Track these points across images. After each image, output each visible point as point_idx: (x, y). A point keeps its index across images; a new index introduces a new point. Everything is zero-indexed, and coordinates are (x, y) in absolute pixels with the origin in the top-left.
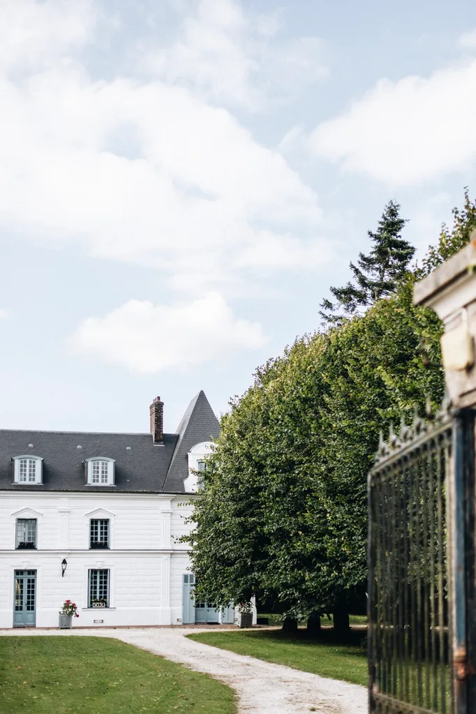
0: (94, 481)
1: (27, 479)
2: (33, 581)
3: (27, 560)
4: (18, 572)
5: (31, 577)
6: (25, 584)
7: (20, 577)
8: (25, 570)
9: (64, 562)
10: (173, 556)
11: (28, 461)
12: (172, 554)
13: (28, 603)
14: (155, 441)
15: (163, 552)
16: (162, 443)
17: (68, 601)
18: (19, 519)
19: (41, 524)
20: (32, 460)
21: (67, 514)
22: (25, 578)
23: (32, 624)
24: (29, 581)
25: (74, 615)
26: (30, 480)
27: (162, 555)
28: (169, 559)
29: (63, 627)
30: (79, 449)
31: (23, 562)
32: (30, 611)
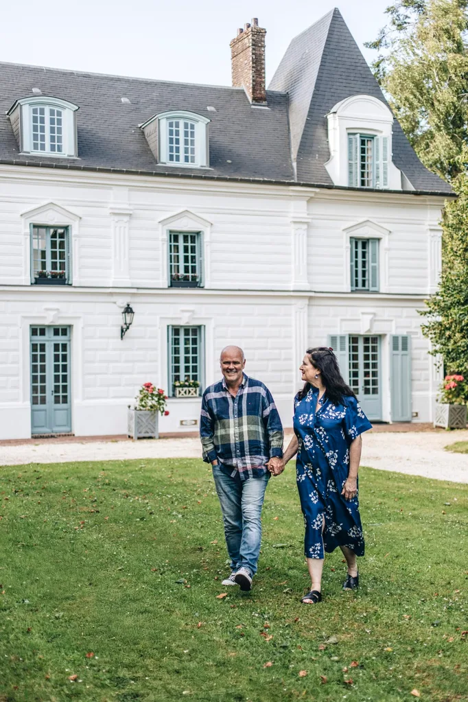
0: (171, 158)
1: (48, 147)
2: (64, 347)
3: (56, 306)
4: (37, 331)
5: (61, 339)
6: (50, 353)
7: (39, 339)
8: (49, 326)
9: (128, 310)
10: (314, 302)
11: (47, 109)
12: (310, 298)
13: (57, 389)
14: (254, 99)
15: (298, 294)
16: (264, 103)
17: (148, 386)
18: (35, 226)
19: (76, 236)
20: (56, 109)
21: (126, 219)
22: (49, 340)
23: (64, 429)
24: (56, 347)
25: (160, 413)
26: (53, 148)
27: (293, 301)
28: (306, 309)
29: (142, 435)
30: (126, 104)
31: (47, 310)
32: (61, 406)
